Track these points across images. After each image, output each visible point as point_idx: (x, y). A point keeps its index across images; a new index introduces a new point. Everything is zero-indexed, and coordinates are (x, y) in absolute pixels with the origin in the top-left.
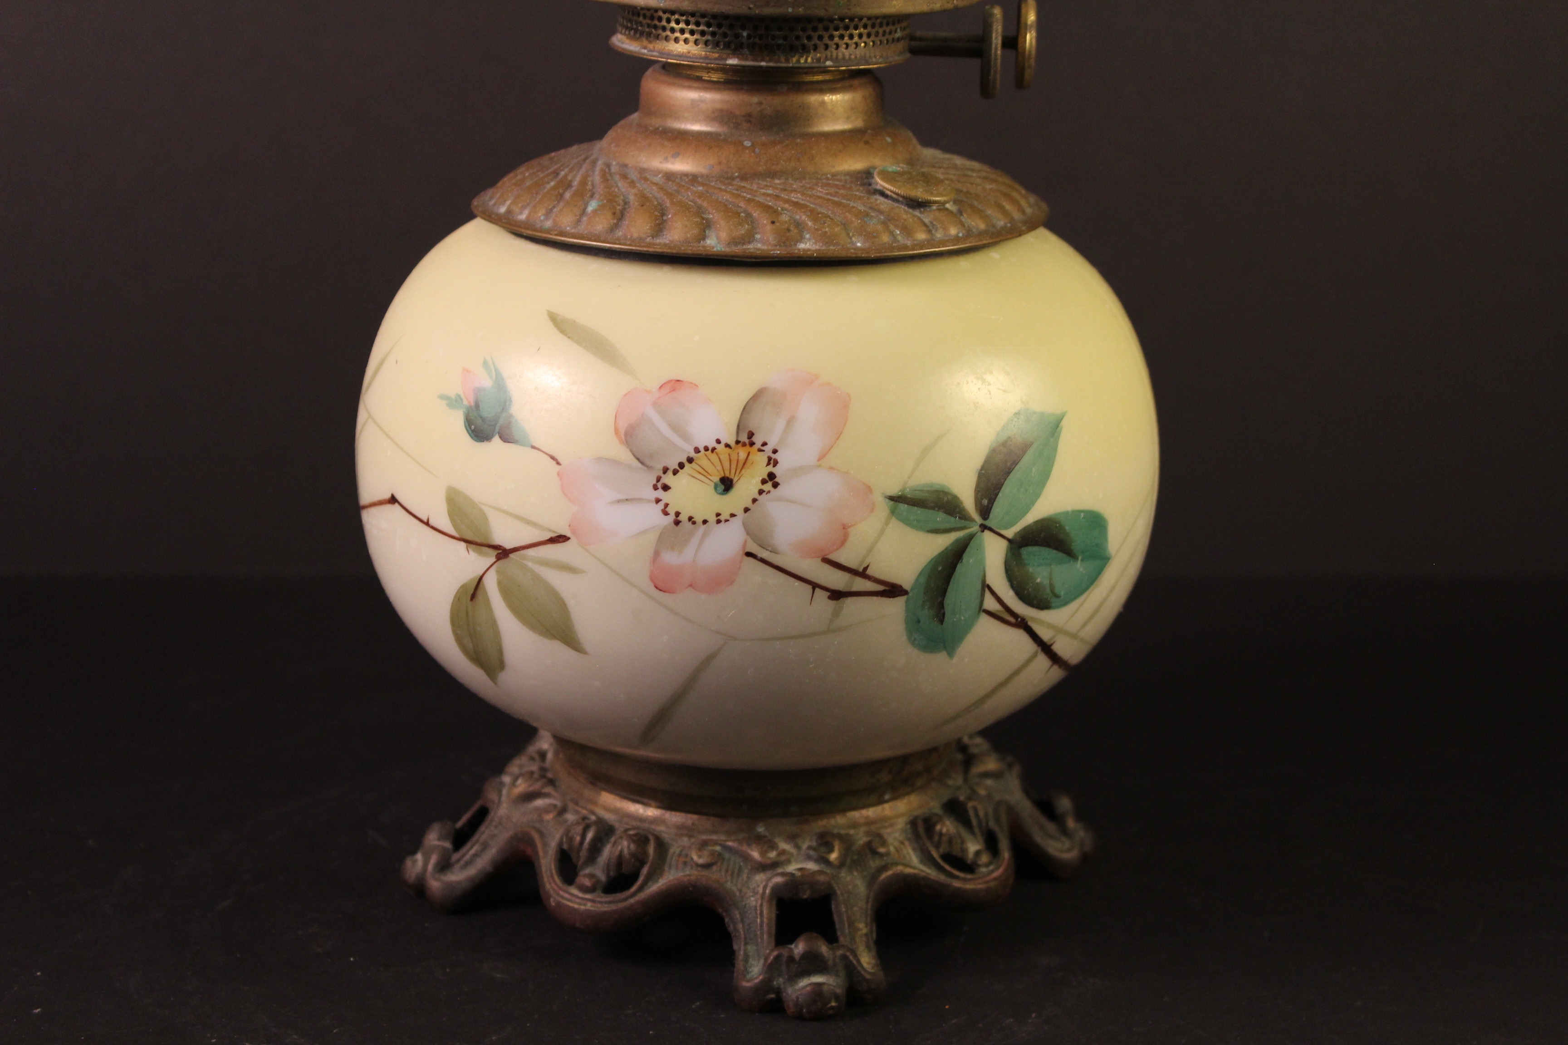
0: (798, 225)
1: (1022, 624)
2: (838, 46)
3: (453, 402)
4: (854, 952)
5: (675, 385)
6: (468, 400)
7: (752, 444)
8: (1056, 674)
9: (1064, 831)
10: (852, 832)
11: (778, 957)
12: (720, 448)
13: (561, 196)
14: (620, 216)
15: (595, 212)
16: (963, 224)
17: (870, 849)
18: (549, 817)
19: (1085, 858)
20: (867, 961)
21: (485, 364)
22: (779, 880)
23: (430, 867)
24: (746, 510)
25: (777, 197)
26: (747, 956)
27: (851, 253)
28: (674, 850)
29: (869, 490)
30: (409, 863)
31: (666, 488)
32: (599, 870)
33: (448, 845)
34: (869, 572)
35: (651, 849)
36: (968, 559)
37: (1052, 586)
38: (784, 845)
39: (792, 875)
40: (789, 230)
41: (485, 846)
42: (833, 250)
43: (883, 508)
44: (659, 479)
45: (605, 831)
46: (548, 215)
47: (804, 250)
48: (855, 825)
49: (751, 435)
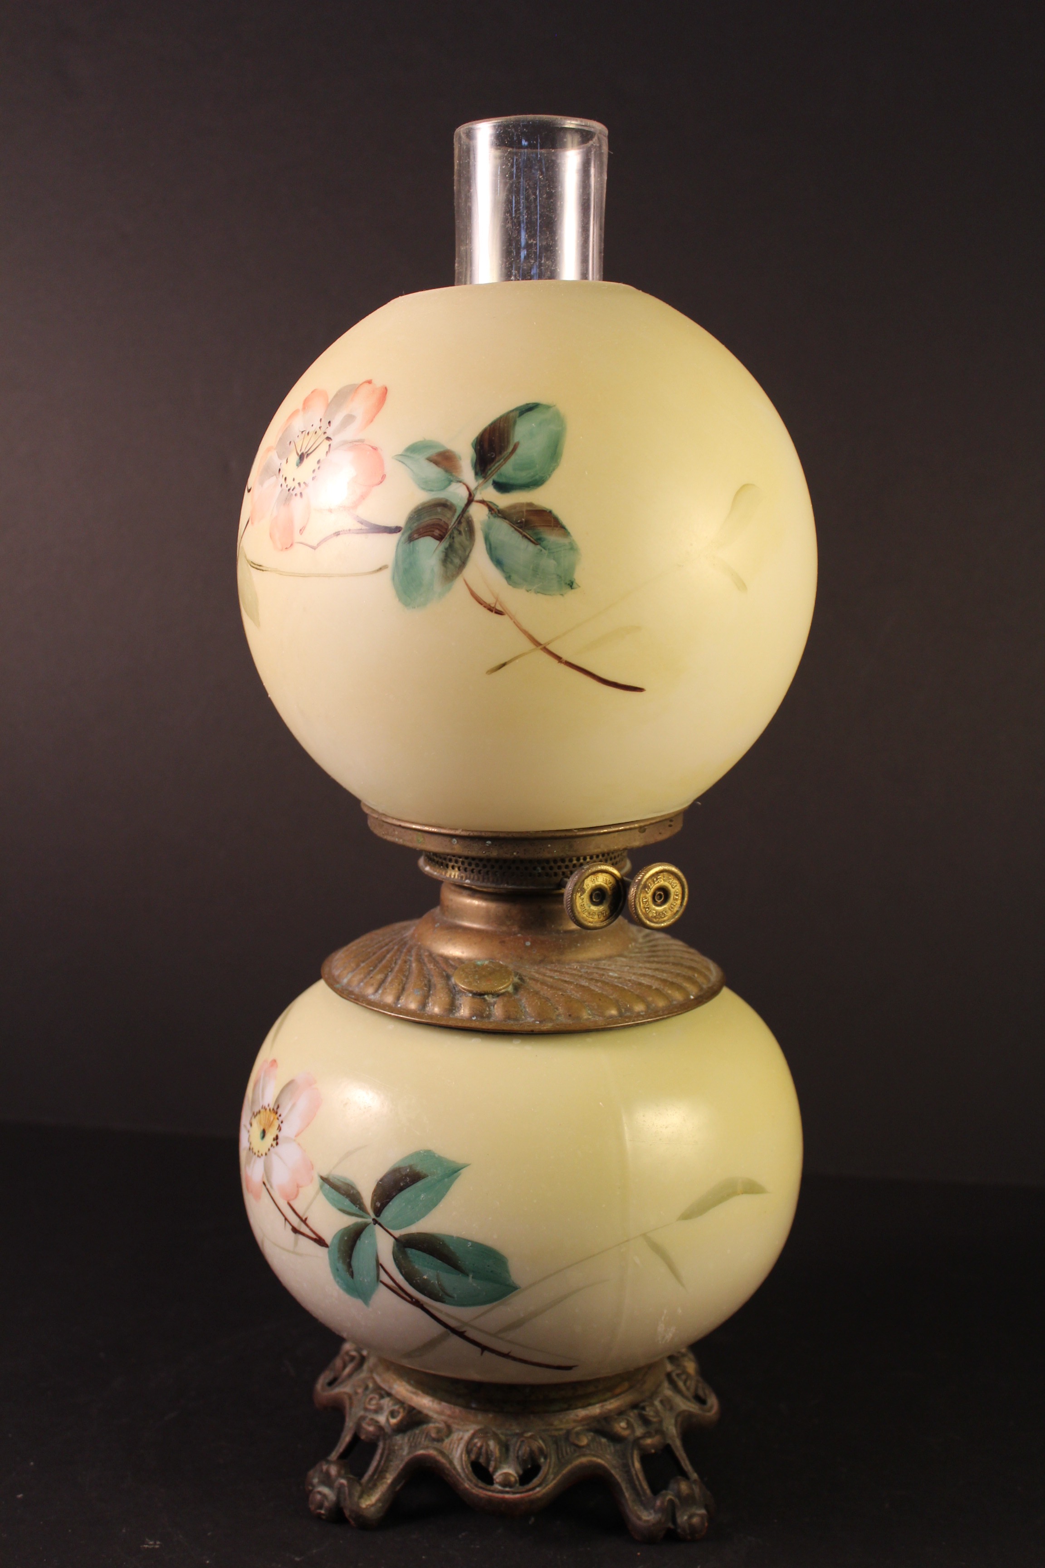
1: (418, 1305)
7: (277, 1113)
34: (308, 1222)
36: (364, 1240)
37: (441, 1286)
43: (317, 1182)
49: (280, 1108)
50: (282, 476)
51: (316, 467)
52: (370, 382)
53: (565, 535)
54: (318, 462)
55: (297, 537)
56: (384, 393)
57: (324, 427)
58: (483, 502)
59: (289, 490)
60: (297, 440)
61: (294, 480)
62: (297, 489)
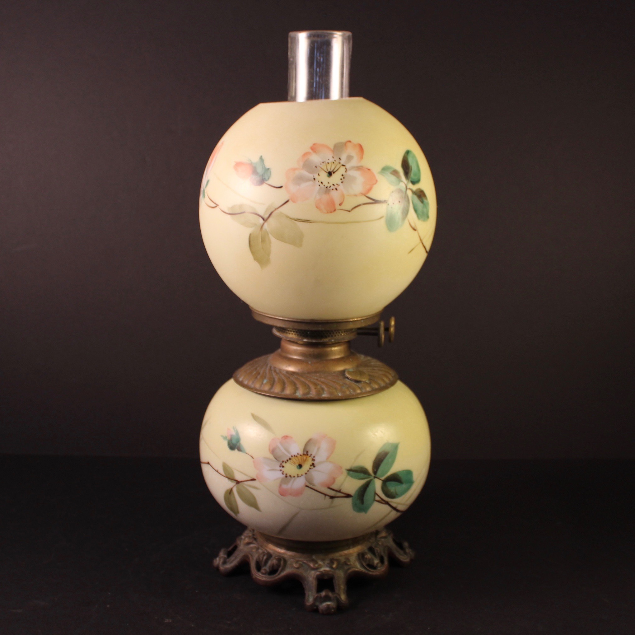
0: (323, 389)
1: (387, 503)
2: (335, 336)
3: (225, 438)
4: (339, 595)
5: (286, 437)
6: (229, 438)
7: (307, 455)
8: (399, 514)
9: (405, 553)
10: (340, 558)
11: (317, 597)
12: (299, 456)
13: (256, 378)
14: (272, 385)
15: (265, 384)
16: (371, 387)
17: (345, 563)
18: (254, 550)
19: (412, 560)
20: (343, 597)
21: (234, 428)
22: (318, 573)
23: (221, 563)
24: (306, 474)
25: (317, 380)
26: (309, 595)
27: (337, 398)
28: (289, 563)
29: (341, 468)
30: (215, 561)
31: (283, 467)
32: (267, 568)
33: (226, 556)
34: (341, 491)
35: (282, 563)
36: (370, 487)
37: (396, 492)
38: (320, 563)
39: (321, 572)
40: (320, 391)
41: (236, 557)
42: (332, 397)
43: (345, 473)
44: (281, 464)
45: (269, 556)
46: (253, 382)
47: (324, 397)
48: (341, 556)
49: (307, 452)
50: (319, 181)
51: (342, 177)
52: (350, 141)
53: (426, 199)
54: (342, 175)
55: (338, 207)
56: (361, 147)
57: (338, 160)
58: (410, 189)
59: (327, 187)
60: (321, 166)
61: (328, 183)
62: (333, 187)
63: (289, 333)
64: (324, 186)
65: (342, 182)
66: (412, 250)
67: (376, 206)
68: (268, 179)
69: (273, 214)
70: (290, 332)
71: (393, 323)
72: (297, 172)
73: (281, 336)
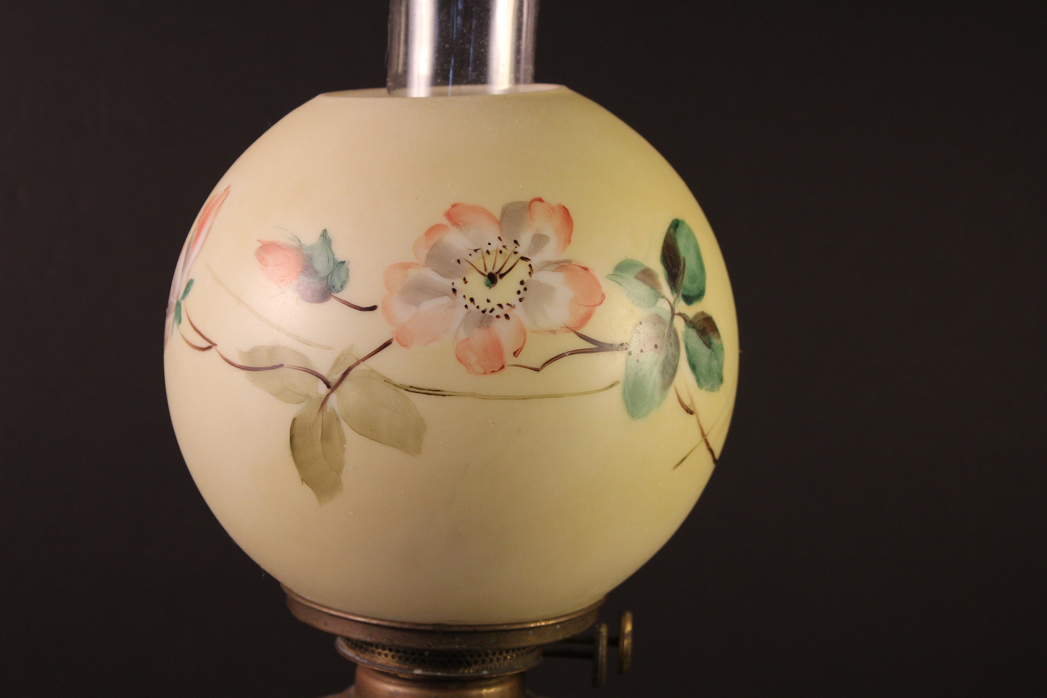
2: (491, 660)
50: (464, 296)
51: (521, 288)
52: (540, 200)
53: (719, 337)
54: (522, 283)
55: (509, 359)
56: (566, 212)
57: (511, 247)
58: (680, 314)
59: (484, 312)
60: (470, 259)
61: (488, 301)
62: (498, 311)
63: (380, 654)
64: (478, 307)
65: (521, 300)
66: (684, 459)
67: (602, 358)
68: (342, 287)
69: (351, 373)
70: (380, 650)
71: (628, 628)
72: (413, 273)
73: (358, 658)
